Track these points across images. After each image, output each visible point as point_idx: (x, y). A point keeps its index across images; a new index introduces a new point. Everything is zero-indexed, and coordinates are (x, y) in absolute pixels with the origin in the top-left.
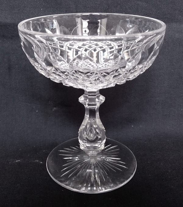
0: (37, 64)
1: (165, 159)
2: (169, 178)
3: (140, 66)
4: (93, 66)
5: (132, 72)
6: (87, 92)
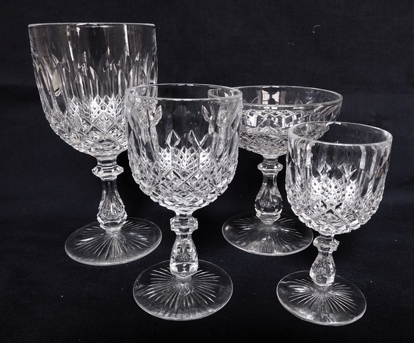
6: (266, 159)
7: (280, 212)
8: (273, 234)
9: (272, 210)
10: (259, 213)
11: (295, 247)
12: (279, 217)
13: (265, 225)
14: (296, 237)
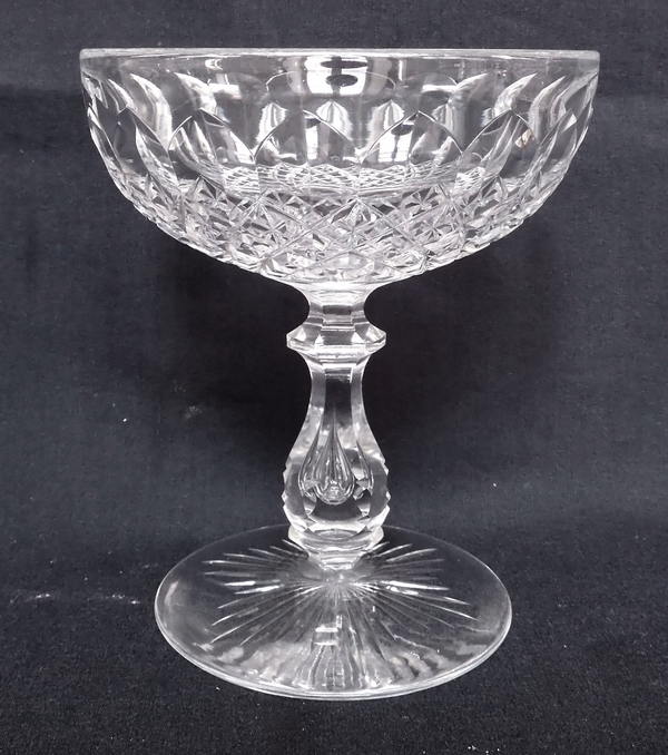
0: (144, 179)
1: (626, 597)
2: (640, 655)
3: (511, 185)
4: (346, 178)
5: (482, 204)
6: (317, 308)
7: (381, 518)
8: (354, 610)
9: (347, 510)
10: (299, 529)
11: (441, 661)
12: (376, 536)
13: (325, 575)
14: (443, 615)
